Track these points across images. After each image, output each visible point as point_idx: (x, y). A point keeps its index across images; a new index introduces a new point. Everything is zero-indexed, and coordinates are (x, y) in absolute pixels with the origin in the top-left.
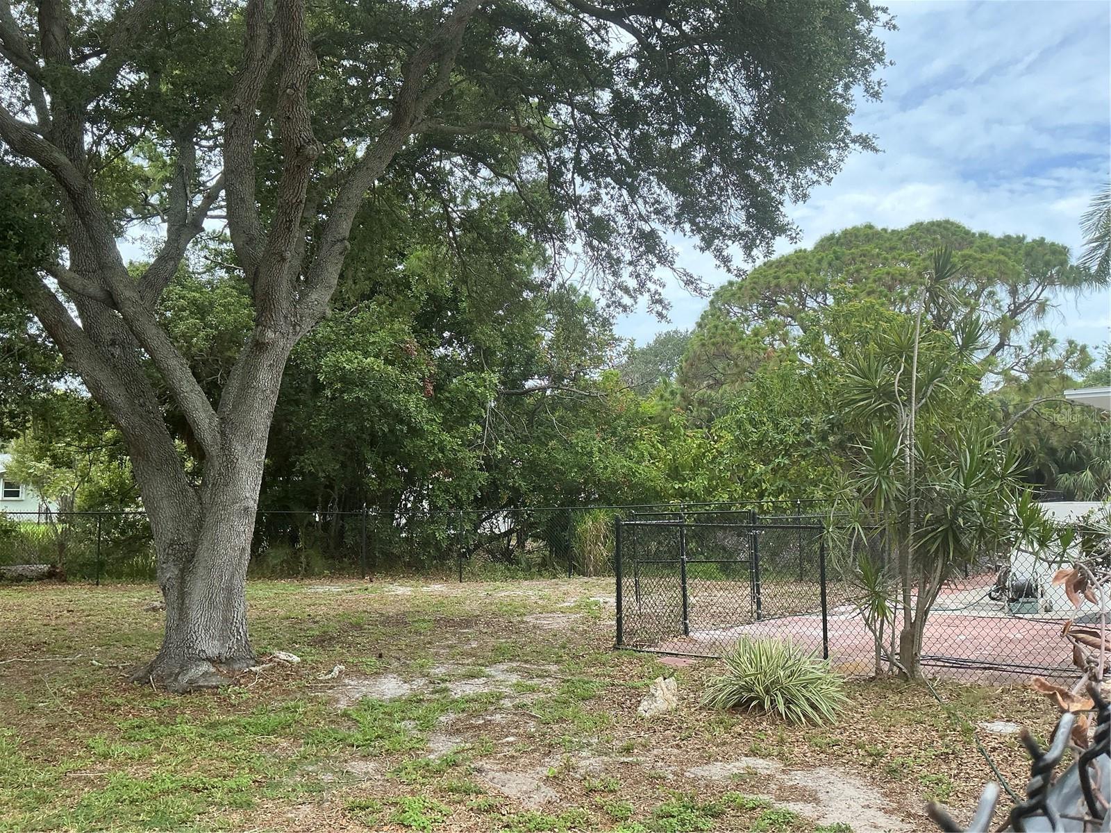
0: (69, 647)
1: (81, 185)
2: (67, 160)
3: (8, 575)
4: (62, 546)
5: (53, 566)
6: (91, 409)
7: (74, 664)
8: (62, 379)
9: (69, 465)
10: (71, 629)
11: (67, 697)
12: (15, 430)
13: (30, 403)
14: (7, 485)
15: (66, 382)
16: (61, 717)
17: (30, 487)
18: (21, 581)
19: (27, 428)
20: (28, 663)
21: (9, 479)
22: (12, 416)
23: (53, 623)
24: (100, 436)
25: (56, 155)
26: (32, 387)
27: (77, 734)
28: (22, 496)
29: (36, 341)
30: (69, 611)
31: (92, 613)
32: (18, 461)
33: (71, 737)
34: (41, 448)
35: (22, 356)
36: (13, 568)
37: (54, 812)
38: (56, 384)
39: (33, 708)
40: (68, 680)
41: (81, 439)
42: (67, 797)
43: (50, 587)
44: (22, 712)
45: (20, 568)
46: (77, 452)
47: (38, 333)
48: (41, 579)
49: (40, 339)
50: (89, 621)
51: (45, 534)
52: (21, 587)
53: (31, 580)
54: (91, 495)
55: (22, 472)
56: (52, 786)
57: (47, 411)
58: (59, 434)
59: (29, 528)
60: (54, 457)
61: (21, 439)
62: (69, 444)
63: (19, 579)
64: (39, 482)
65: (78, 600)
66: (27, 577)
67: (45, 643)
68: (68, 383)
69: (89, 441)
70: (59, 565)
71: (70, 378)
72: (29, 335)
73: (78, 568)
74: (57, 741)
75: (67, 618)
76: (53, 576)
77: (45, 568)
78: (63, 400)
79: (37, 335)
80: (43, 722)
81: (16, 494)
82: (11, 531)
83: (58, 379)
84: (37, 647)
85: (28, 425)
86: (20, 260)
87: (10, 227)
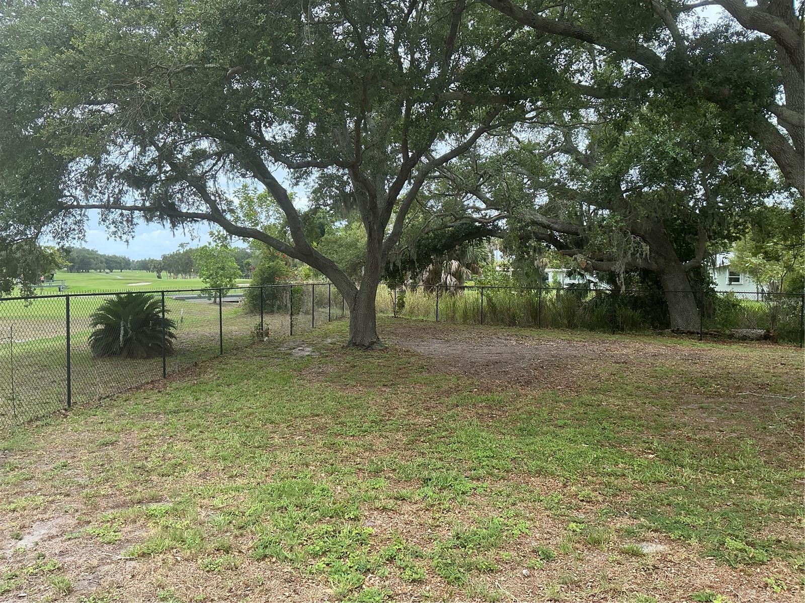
0: (786, 390)
1: (796, 41)
2: (785, 25)
3: (737, 335)
4: (774, 318)
5: (768, 331)
6: (794, 216)
7: (791, 402)
8: (771, 196)
9: (777, 259)
10: (785, 376)
11: (789, 425)
12: (738, 235)
13: (750, 215)
14: (731, 274)
15: (774, 198)
16: (786, 438)
17: (747, 275)
18: (745, 340)
19: (747, 233)
20: (758, 397)
21: (733, 270)
22: (736, 225)
23: (772, 371)
24: (801, 237)
25: (776, 23)
26: (750, 203)
27: (800, 452)
28: (741, 281)
29: (752, 170)
30: (782, 364)
31: (799, 367)
32: (738, 257)
33: (796, 454)
34: (756, 247)
35: (742, 182)
36: (740, 331)
37: (789, 503)
38: (766, 200)
39: (765, 428)
40: (789, 413)
41: (785, 239)
42: (798, 496)
43: (766, 346)
44: (758, 430)
45: (744, 331)
46: (783, 249)
47: (753, 163)
48: (758, 340)
49: (755, 168)
50: (798, 372)
51: (760, 308)
52: (745, 344)
53: (752, 340)
54: (794, 281)
55: (742, 264)
56: (785, 485)
57: (761, 220)
58: (769, 235)
59: (749, 304)
60: (766, 253)
61: (743, 241)
62: (776, 244)
63: (744, 339)
64: (754, 272)
65: (788, 357)
66: (749, 337)
67: (768, 384)
68: (775, 199)
69: (792, 241)
70: (772, 331)
71: (777, 194)
72: (746, 166)
73: (786, 334)
74: (786, 454)
75: (780, 370)
76: (767, 338)
77: (762, 332)
78: (773, 211)
79: (752, 165)
80: (773, 439)
81: (738, 280)
82: (736, 305)
83: (768, 196)
84: (763, 386)
85: (747, 230)
86: (755, 108)
87: (748, 84)
